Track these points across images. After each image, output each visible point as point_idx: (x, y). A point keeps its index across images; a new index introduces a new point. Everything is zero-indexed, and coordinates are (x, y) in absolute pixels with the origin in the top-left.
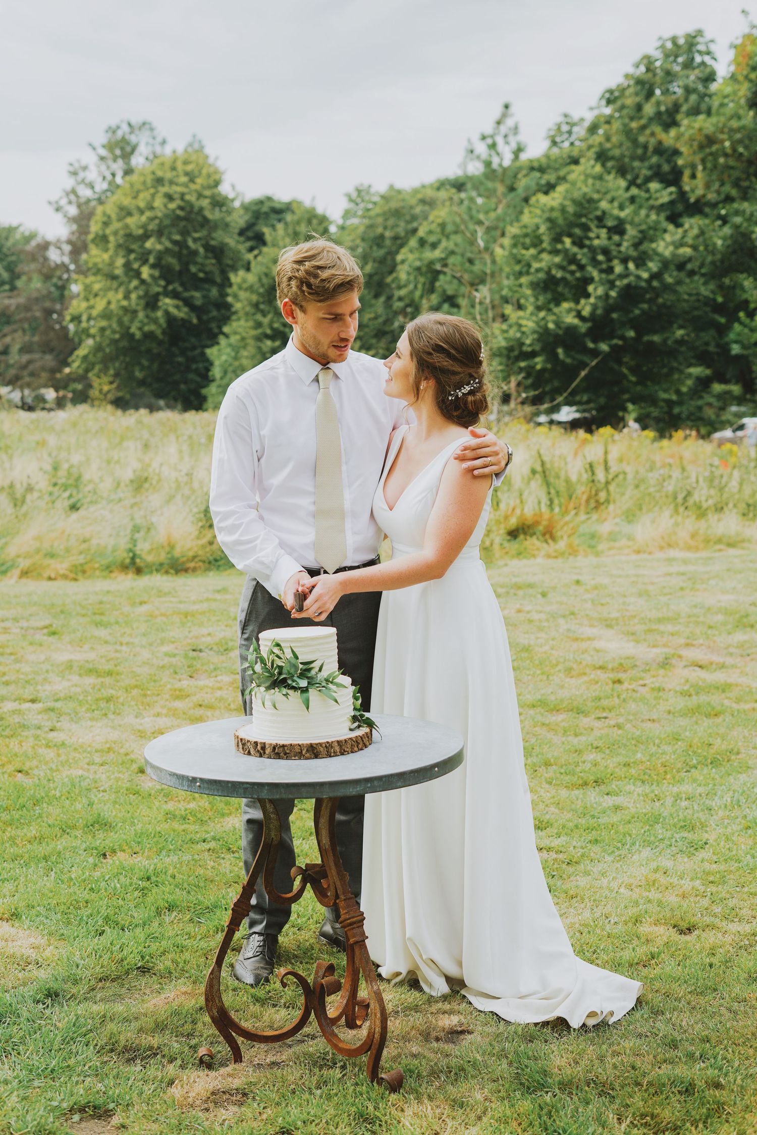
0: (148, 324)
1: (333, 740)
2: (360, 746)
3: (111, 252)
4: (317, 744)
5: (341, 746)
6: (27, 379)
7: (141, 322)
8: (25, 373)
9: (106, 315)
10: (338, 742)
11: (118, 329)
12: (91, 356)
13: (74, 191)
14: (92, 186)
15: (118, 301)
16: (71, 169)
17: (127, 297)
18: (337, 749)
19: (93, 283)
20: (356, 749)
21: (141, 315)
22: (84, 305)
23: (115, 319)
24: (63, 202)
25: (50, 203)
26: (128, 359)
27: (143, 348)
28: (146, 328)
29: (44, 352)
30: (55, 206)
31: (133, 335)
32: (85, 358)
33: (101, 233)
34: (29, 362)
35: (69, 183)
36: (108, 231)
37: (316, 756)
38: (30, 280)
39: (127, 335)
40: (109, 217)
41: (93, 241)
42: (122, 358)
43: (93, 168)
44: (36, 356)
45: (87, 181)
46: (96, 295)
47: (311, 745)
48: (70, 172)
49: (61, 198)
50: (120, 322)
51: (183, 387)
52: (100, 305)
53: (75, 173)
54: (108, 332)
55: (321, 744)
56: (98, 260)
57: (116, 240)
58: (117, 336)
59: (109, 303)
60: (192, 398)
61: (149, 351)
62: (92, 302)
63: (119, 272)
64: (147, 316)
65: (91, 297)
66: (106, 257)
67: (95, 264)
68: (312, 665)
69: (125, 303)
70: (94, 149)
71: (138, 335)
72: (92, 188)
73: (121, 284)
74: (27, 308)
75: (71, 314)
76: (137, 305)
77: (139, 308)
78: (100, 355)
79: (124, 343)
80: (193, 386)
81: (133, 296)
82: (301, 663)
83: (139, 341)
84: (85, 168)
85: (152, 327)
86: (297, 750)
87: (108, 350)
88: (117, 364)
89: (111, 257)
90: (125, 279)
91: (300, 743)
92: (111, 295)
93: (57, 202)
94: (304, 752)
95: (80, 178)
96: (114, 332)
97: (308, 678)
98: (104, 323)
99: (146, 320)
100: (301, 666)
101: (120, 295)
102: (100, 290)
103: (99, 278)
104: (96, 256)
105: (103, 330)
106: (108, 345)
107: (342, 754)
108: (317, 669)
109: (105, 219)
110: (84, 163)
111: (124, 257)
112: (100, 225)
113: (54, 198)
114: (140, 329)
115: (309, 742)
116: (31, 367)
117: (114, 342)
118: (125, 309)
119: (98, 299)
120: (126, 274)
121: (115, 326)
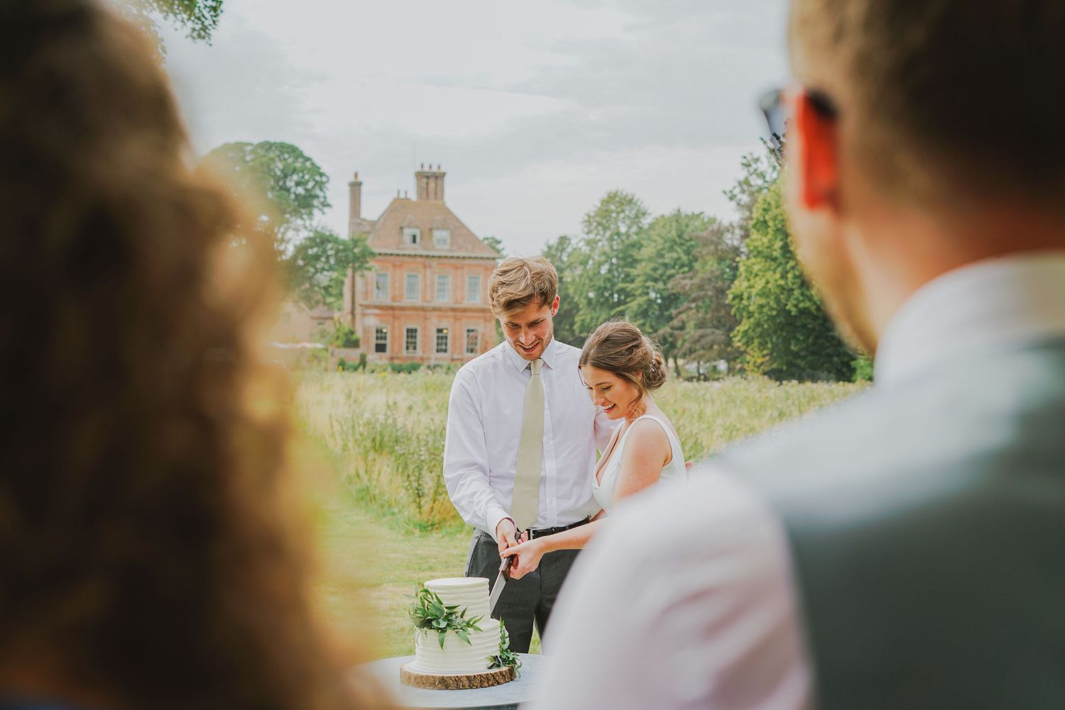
0: (803, 301)
1: (463, 675)
2: (490, 683)
3: (770, 236)
4: (447, 678)
5: (470, 681)
6: (701, 352)
7: (797, 299)
8: (698, 347)
9: (764, 293)
10: (467, 677)
11: (775, 306)
12: (750, 331)
13: (747, 182)
14: (762, 176)
15: (776, 281)
16: (745, 161)
17: (784, 276)
18: (467, 683)
19: (754, 264)
20: (486, 684)
21: (797, 293)
22: (745, 284)
23: (773, 297)
24: (737, 191)
25: (725, 192)
26: (784, 334)
27: (798, 324)
28: (801, 305)
29: (717, 327)
30: (729, 195)
31: (790, 312)
32: (746, 332)
33: (762, 219)
34: (702, 337)
35: (742, 174)
36: (767, 217)
37: (447, 687)
38: (705, 263)
39: (783, 311)
40: (769, 204)
41: (754, 226)
42: (779, 333)
43: (764, 159)
44: (709, 331)
45: (759, 171)
46: (757, 275)
47: (443, 678)
48: (743, 164)
49: (734, 188)
50: (778, 300)
51: (835, 359)
52: (759, 284)
53: (748, 165)
54: (765, 310)
55: (451, 678)
56: (757, 244)
57: (775, 225)
58: (774, 313)
59: (767, 282)
60: (844, 370)
61: (804, 326)
62: (752, 282)
63: (777, 254)
64: (802, 294)
65: (751, 278)
66: (765, 240)
67: (756, 247)
68: (455, 610)
69: (782, 282)
70: (765, 142)
71: (794, 312)
72: (764, 177)
73: (780, 264)
74: (701, 287)
75: (733, 293)
76: (793, 284)
77: (794, 287)
78: (759, 330)
79: (780, 320)
80: (846, 359)
81: (790, 276)
82: (446, 608)
83: (795, 317)
84: (757, 160)
85: (808, 304)
86: (431, 680)
87: (766, 326)
88: (774, 339)
89: (770, 241)
90: (783, 261)
91: (435, 675)
92: (769, 274)
93: (731, 192)
94: (437, 683)
95: (751, 170)
96: (772, 309)
97: (449, 620)
98: (763, 301)
99: (801, 298)
100: (446, 610)
101: (778, 276)
102: (760, 270)
103: (759, 259)
104: (756, 240)
105: (762, 306)
106: (767, 321)
107: (471, 688)
108: (459, 614)
109: (766, 206)
110: (755, 156)
111: (782, 240)
112: (761, 211)
113: (728, 188)
114: (796, 306)
115: (441, 675)
116: (703, 342)
117: (772, 318)
118: (782, 288)
119: (757, 279)
120: (784, 255)
121: (772, 303)
